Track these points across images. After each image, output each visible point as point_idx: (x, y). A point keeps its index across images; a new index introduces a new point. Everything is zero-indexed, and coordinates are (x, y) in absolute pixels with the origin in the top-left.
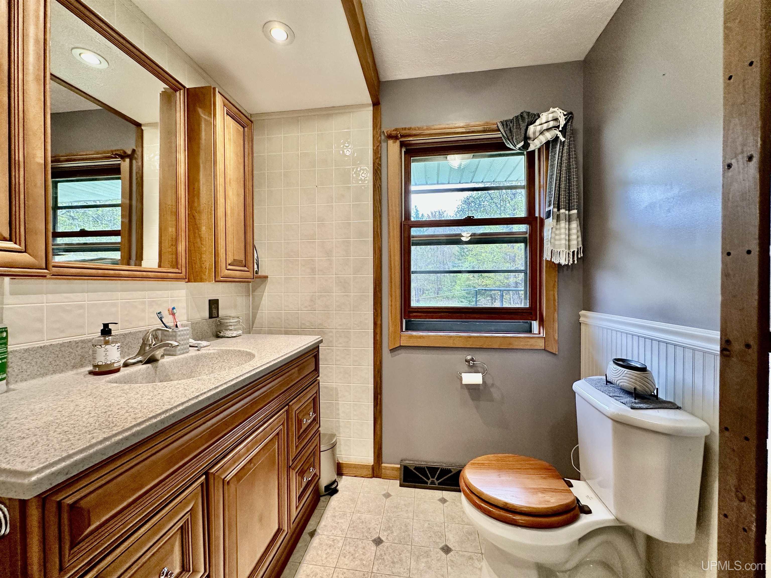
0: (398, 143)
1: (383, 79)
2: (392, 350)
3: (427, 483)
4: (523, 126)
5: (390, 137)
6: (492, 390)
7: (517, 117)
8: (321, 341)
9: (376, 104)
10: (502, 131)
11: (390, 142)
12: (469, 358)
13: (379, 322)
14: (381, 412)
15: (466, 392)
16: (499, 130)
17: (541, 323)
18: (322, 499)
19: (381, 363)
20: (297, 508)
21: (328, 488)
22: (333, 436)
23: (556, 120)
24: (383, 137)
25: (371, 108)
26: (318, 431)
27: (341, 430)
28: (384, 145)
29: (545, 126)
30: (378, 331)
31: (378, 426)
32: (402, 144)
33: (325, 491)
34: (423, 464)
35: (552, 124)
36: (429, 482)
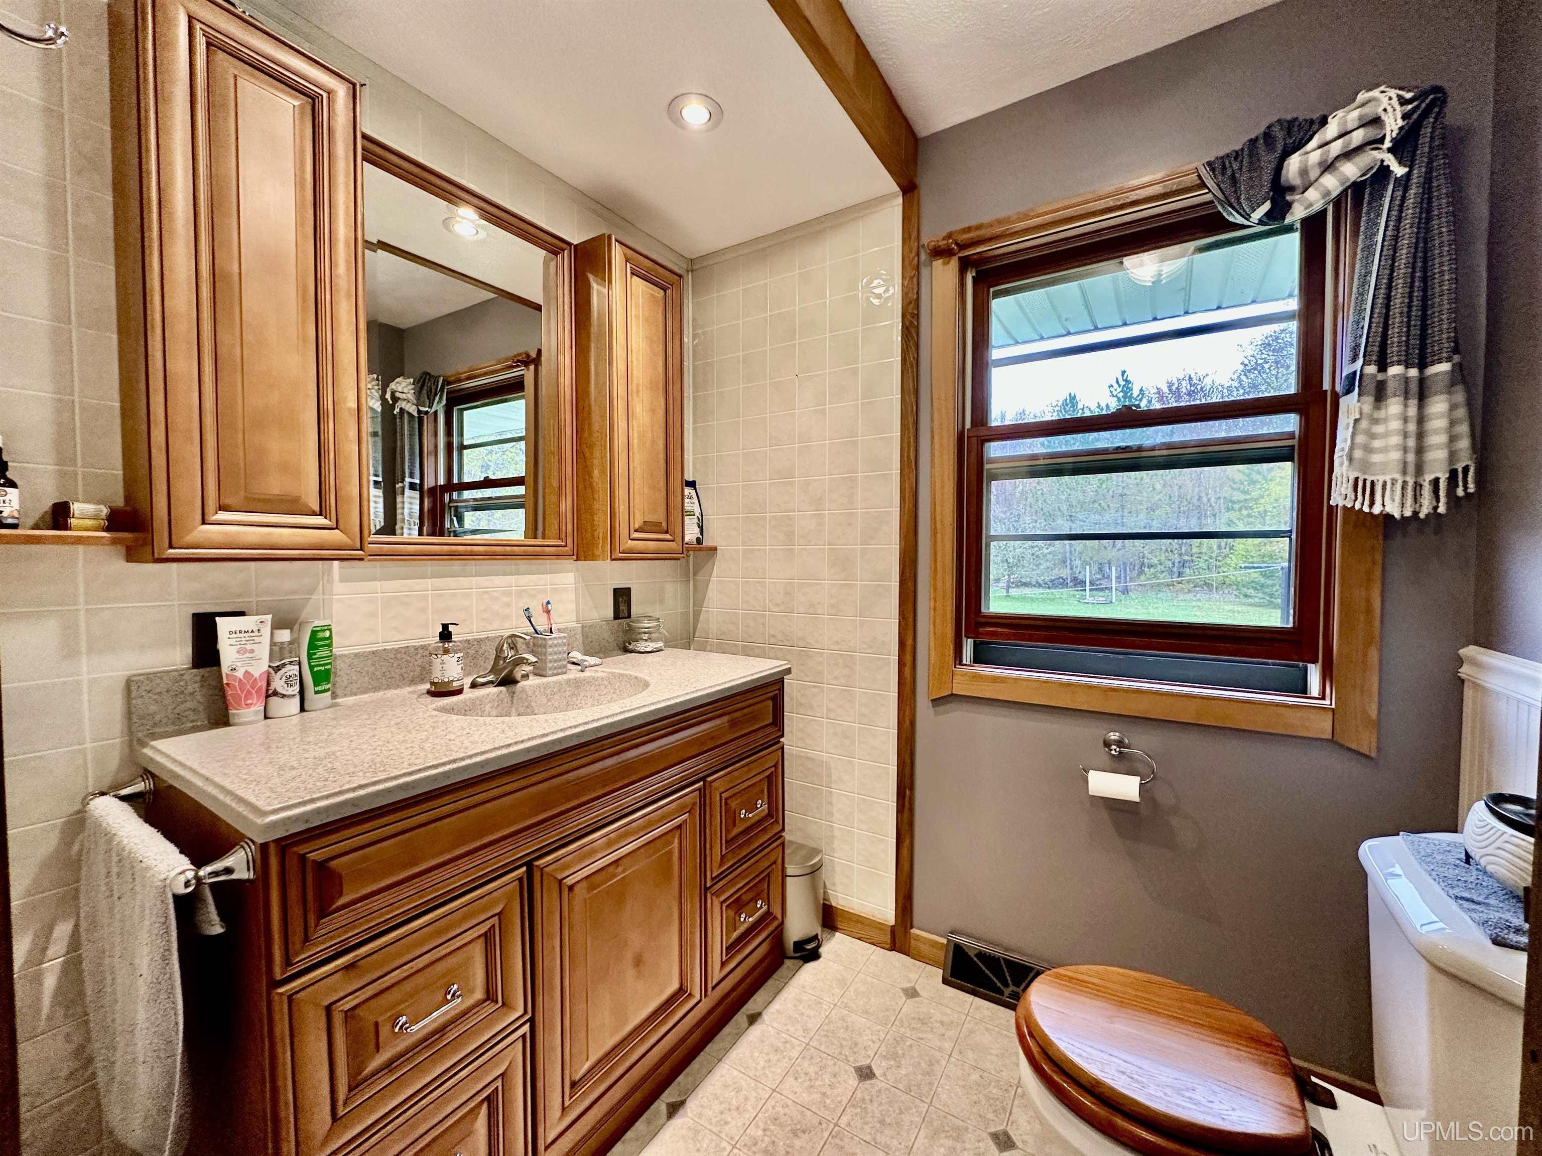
0: (954, 263)
1: (923, 131)
2: (936, 702)
3: (1002, 993)
4: (1267, 160)
5: (939, 252)
6: (1174, 821)
7: (1253, 142)
8: (788, 671)
9: (909, 188)
10: (1210, 183)
11: (938, 263)
12: (1114, 736)
13: (909, 642)
14: (911, 824)
15: (1104, 814)
16: (1203, 185)
17: (1327, 673)
18: (788, 963)
19: (913, 724)
20: (723, 964)
21: (799, 945)
22: (816, 851)
23: (1376, 121)
24: (923, 257)
25: (900, 200)
26: (779, 835)
27: (836, 844)
28: (924, 271)
29: (1336, 148)
30: (908, 658)
31: (905, 852)
32: (964, 265)
33: (795, 950)
34: (997, 952)
35: (1358, 137)
36: (1007, 991)
